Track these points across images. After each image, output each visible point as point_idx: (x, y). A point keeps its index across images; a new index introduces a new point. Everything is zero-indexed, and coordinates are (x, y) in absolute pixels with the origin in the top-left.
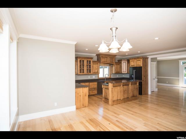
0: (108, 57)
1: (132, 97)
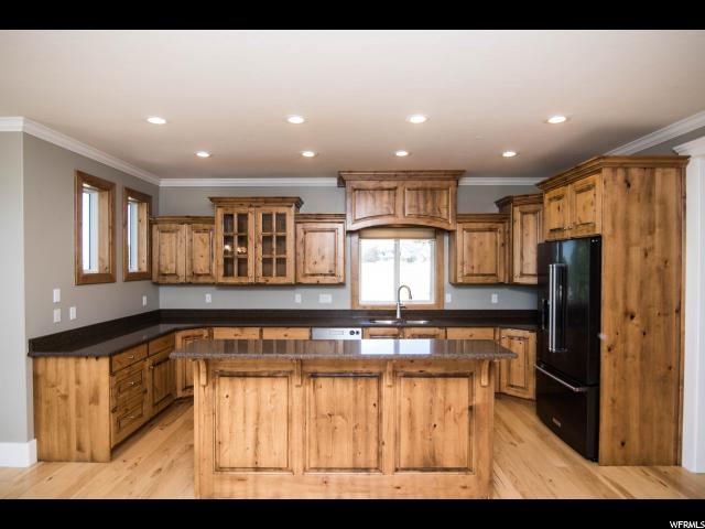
0: (399, 191)
1: (415, 469)
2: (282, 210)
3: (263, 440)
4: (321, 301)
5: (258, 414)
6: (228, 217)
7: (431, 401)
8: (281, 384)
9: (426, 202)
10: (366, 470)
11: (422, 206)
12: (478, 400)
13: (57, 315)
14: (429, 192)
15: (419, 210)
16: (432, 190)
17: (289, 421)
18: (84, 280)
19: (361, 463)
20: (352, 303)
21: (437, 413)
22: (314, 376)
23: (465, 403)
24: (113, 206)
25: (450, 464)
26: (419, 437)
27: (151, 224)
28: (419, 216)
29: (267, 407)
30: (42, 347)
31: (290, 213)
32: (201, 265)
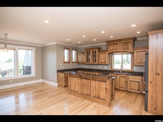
0: (119, 44)
1: (96, 97)
2: (95, 50)
3: (75, 87)
4: (105, 68)
5: (75, 83)
6: (87, 52)
7: (99, 86)
8: (78, 79)
9: (125, 46)
10: (89, 95)
11: (124, 47)
12: (107, 87)
13: (61, 67)
14: (126, 43)
15: (123, 48)
16: (127, 43)
17: (79, 85)
18: (65, 63)
19: (88, 94)
20: (111, 69)
21: (100, 88)
22: (82, 78)
23: (105, 87)
24: (70, 52)
25: (102, 98)
26: (97, 92)
27: (77, 54)
28: (123, 49)
29: (76, 82)
30: (59, 71)
31: (97, 50)
32: (84, 61)
